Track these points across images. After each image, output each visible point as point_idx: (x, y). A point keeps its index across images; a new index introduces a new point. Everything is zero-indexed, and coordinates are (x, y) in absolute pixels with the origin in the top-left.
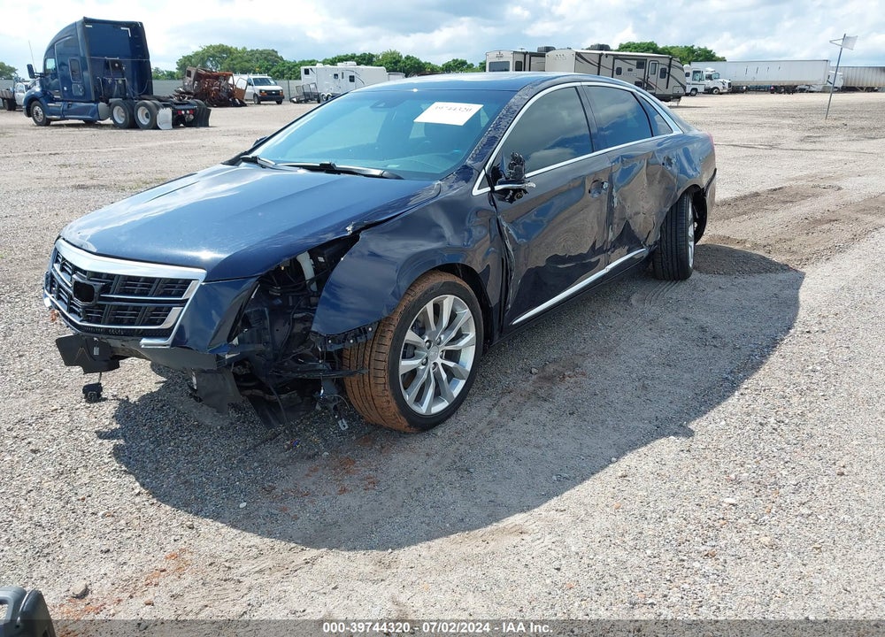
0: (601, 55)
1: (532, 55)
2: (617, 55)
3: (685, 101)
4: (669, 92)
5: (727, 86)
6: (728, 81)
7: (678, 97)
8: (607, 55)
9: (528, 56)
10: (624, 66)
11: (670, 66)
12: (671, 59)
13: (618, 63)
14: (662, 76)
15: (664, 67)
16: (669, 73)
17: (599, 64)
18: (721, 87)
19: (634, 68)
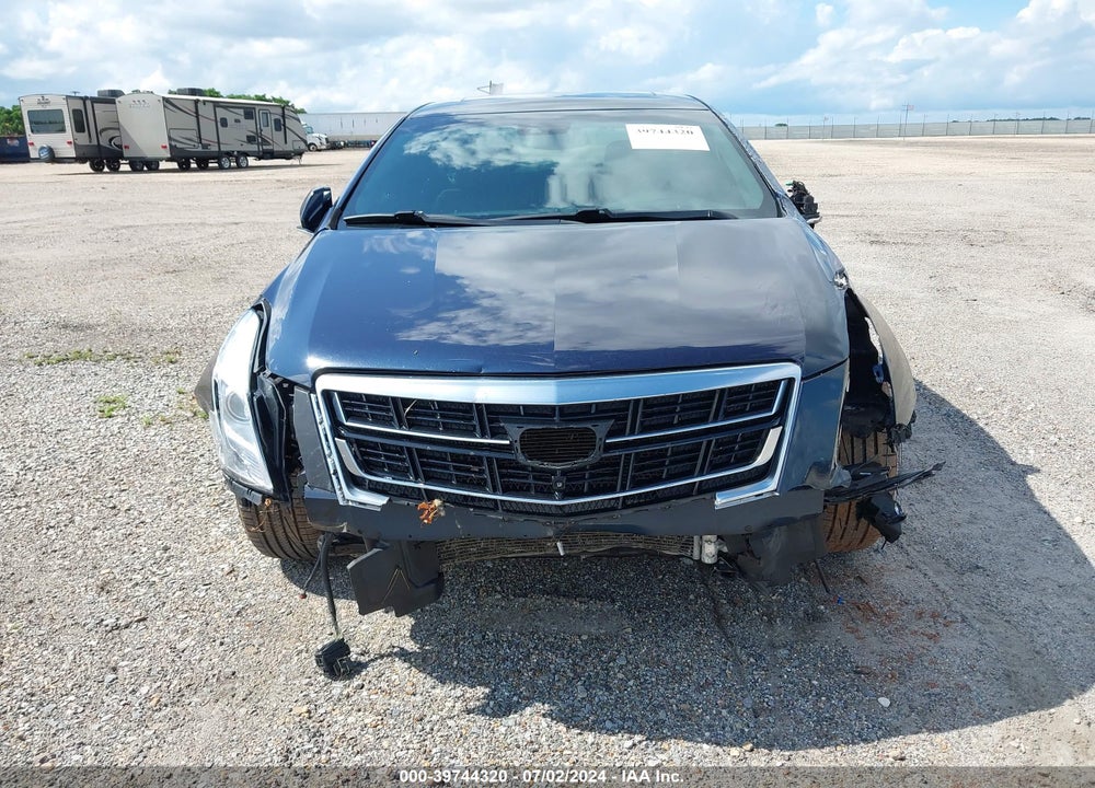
0: (197, 102)
1: (94, 100)
2: (218, 102)
3: (307, 158)
4: (289, 148)
5: (324, 141)
6: (325, 137)
7: (300, 154)
8: (204, 102)
9: (88, 103)
10: (230, 116)
11: (283, 116)
12: (283, 108)
13: (221, 113)
14: (278, 128)
15: (277, 117)
16: (284, 125)
17: (197, 112)
18: (317, 143)
19: (242, 118)
